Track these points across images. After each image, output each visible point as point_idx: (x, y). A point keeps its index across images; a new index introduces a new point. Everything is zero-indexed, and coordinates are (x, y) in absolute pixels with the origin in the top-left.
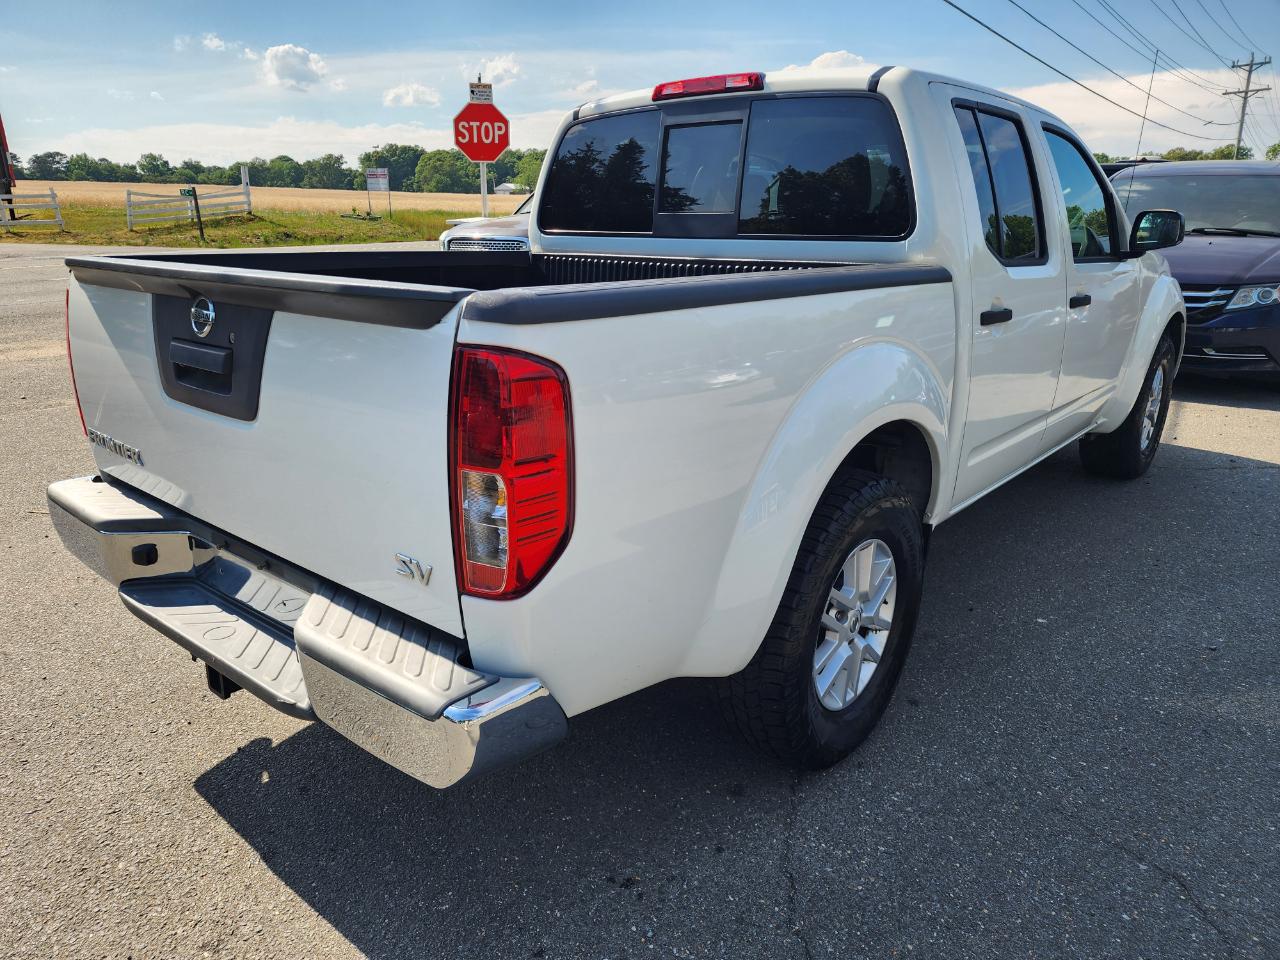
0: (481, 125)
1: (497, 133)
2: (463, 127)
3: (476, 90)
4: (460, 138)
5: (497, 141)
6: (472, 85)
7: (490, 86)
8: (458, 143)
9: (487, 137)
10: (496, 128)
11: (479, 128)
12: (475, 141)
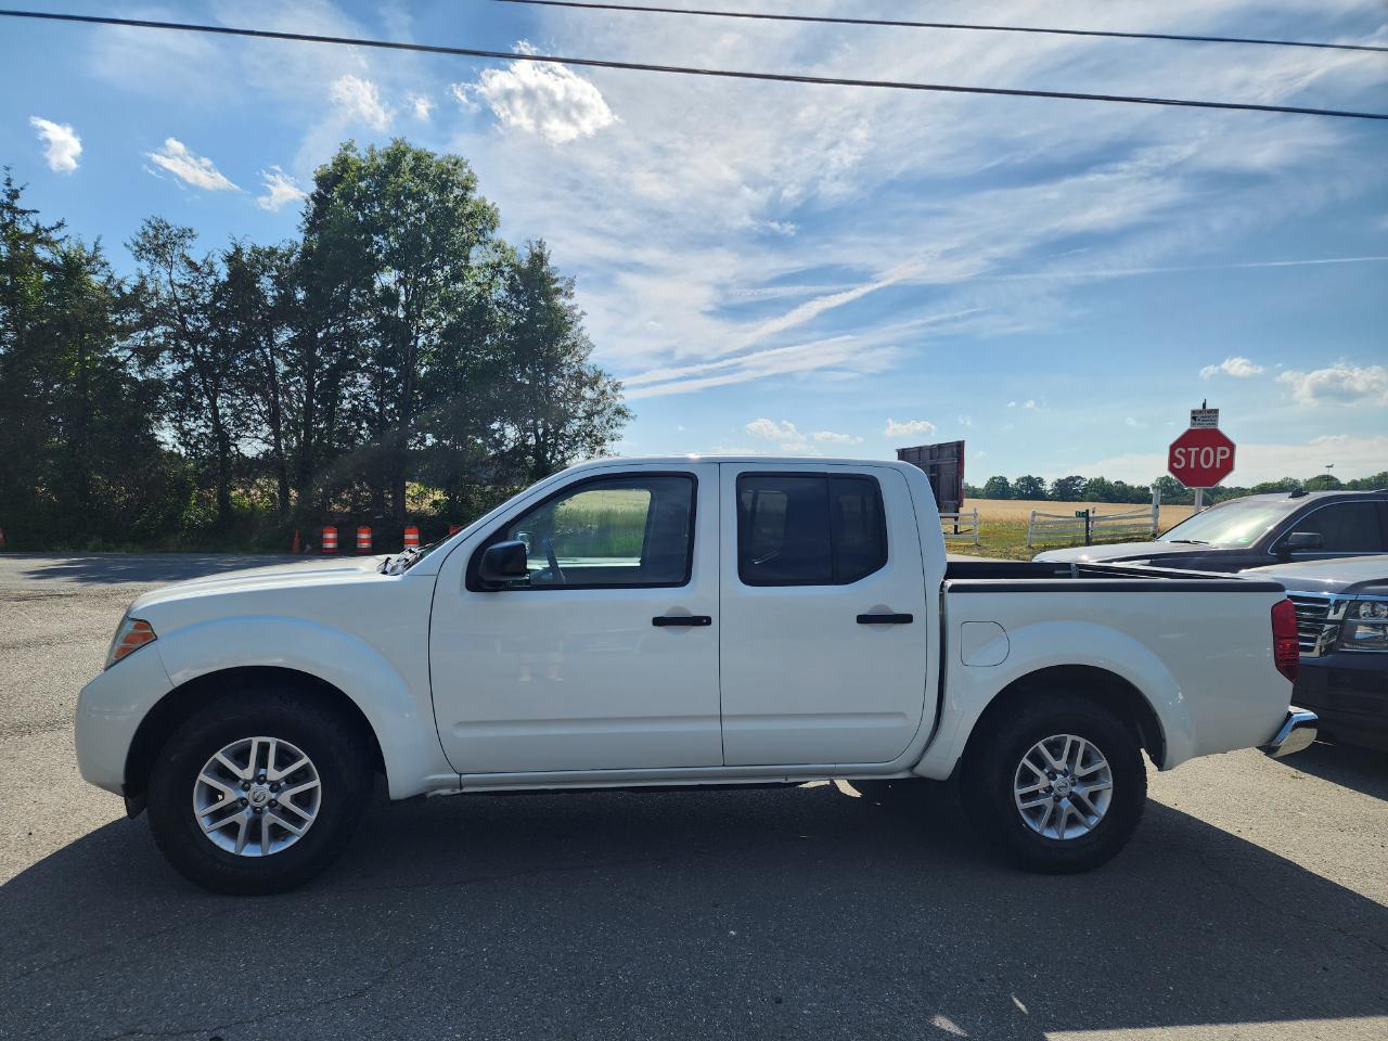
0: (1201, 450)
1: (1219, 457)
2: (1180, 453)
3: (1199, 416)
4: (1175, 465)
5: (1218, 466)
6: (1193, 412)
7: (1216, 411)
8: (1171, 469)
9: (1207, 462)
10: (1219, 454)
11: (1198, 454)
12: (1192, 466)
